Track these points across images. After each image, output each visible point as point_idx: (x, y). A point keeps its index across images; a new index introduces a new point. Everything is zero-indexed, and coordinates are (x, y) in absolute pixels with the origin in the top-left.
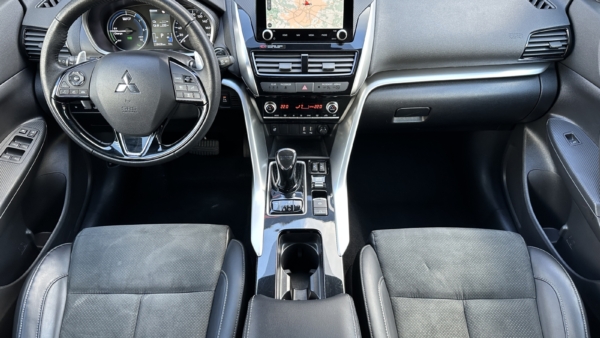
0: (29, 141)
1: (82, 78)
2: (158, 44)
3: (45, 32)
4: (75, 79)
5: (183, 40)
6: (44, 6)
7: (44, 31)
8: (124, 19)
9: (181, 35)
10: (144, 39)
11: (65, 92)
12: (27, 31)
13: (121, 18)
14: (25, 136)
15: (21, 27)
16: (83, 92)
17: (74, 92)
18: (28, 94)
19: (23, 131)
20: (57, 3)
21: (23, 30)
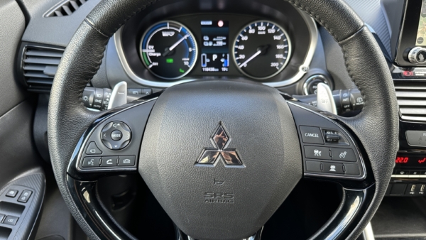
0: (19, 208)
1: (127, 136)
2: (207, 69)
3: (62, 52)
4: (113, 136)
5: (245, 64)
6: (55, 15)
7: (59, 50)
8: (165, 34)
9: (242, 57)
10: (190, 62)
11: (91, 163)
12: (29, 49)
13: (160, 33)
14: (14, 201)
15: (20, 43)
16: (127, 161)
17: (109, 162)
18: (22, 138)
19: (12, 193)
20: (79, 4)
21: (24, 47)
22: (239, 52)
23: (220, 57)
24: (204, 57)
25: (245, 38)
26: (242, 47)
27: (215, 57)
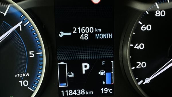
22: (136, 56)
23: (95, 67)
24: (62, 67)
25: (146, 28)
26: (140, 47)
27: (85, 67)
